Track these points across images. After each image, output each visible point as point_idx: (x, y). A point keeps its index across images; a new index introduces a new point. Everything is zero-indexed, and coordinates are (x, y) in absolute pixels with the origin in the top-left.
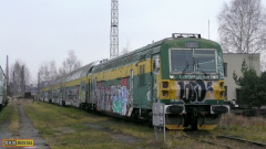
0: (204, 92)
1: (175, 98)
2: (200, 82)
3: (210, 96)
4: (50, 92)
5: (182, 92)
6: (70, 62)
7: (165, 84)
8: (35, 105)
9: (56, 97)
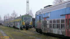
0: (29, 24)
1: (24, 25)
2: (28, 22)
3: (30, 24)
4: (7, 23)
5: (25, 24)
9: (8, 25)
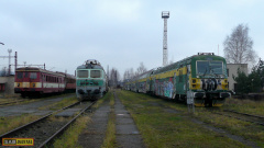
3: (220, 88)
6: (141, 69)
7: (194, 81)
8: (122, 92)
